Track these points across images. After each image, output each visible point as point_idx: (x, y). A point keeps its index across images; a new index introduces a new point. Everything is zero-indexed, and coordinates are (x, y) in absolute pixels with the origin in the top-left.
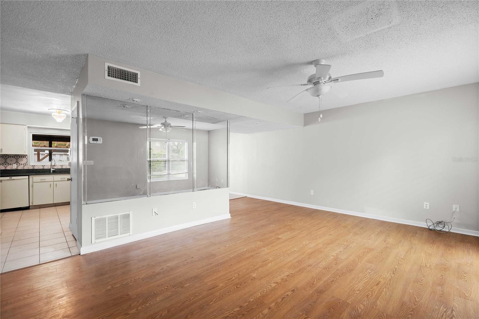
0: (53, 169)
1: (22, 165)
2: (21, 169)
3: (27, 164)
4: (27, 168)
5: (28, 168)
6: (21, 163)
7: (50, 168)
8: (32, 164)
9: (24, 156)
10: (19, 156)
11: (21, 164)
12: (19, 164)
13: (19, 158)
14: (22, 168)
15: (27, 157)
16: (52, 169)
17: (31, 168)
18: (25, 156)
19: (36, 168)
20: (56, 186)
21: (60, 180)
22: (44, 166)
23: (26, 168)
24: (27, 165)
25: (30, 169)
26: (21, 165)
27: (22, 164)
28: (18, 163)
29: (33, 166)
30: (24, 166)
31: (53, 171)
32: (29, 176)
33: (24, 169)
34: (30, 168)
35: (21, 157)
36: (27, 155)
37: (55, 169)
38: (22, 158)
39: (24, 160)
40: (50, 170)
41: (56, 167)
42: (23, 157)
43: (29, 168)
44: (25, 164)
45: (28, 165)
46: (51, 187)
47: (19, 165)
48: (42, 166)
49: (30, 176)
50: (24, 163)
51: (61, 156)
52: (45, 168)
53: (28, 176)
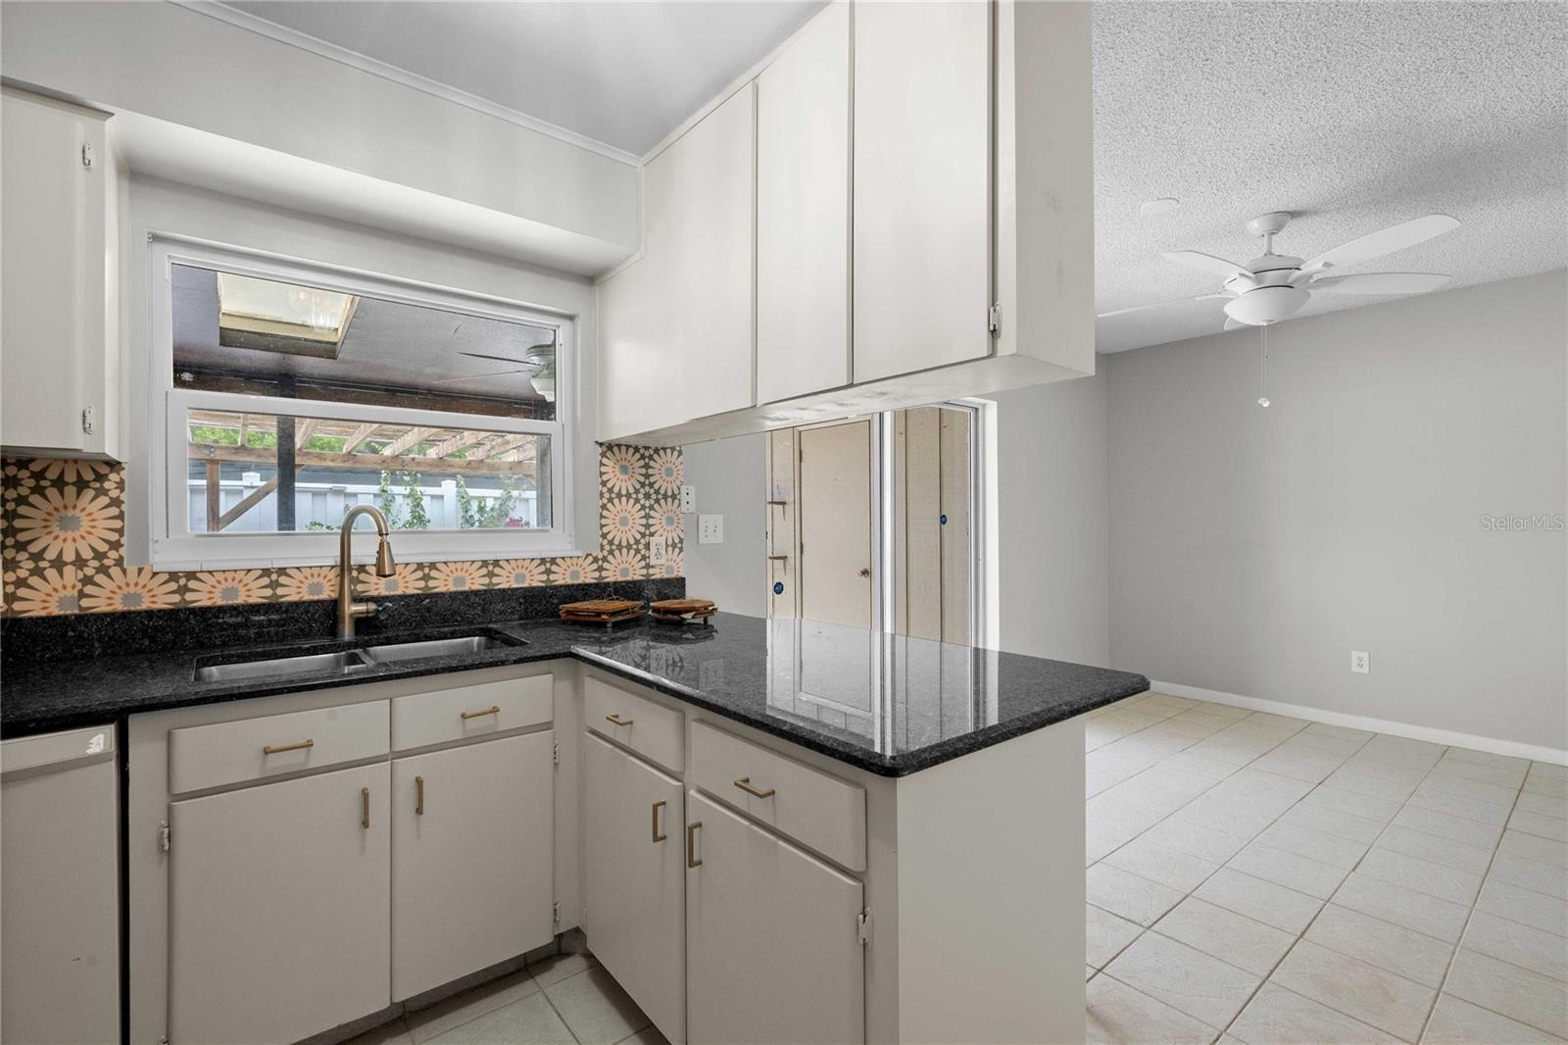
0: (358, 599)
1: (69, 570)
2: (55, 610)
3: (119, 562)
4: (119, 606)
5: (127, 598)
6: (51, 555)
7: (327, 593)
8: (167, 556)
9: (88, 476)
10: (39, 476)
11: (58, 564)
12: (37, 557)
13: (39, 490)
14: (62, 602)
15: (121, 485)
16: (351, 609)
17: (163, 599)
18: (100, 478)
19: (202, 596)
20: (412, 805)
21: (459, 736)
22: (282, 571)
23: (105, 599)
24: (115, 571)
25: (150, 614)
26: (51, 573)
27: (69, 557)
28: (21, 547)
29: (173, 576)
30: (88, 580)
31: (362, 624)
32: (118, 717)
33: (84, 618)
34: (145, 605)
35: (60, 483)
36: (114, 465)
37: (372, 606)
38: (70, 491)
39: (85, 524)
40: (333, 607)
41: (378, 587)
42: (81, 485)
43: (138, 597)
44: (99, 556)
45: (132, 570)
46: (365, 824)
47: (38, 572)
48: (266, 572)
49: (136, 724)
50: (87, 554)
51: (319, 500)
52: (292, 592)
53: (110, 730)
